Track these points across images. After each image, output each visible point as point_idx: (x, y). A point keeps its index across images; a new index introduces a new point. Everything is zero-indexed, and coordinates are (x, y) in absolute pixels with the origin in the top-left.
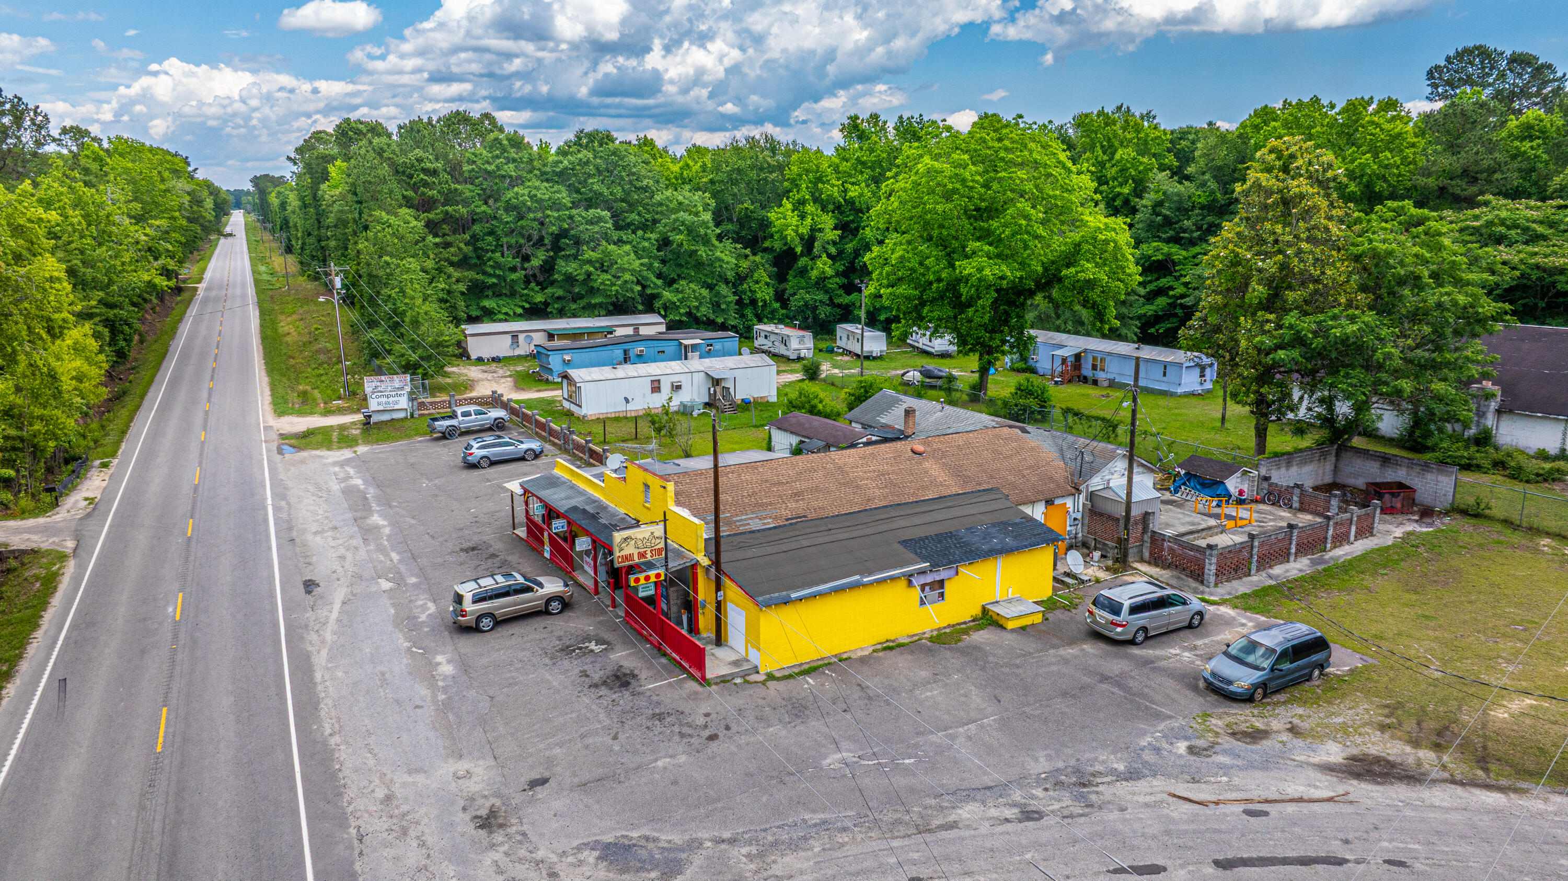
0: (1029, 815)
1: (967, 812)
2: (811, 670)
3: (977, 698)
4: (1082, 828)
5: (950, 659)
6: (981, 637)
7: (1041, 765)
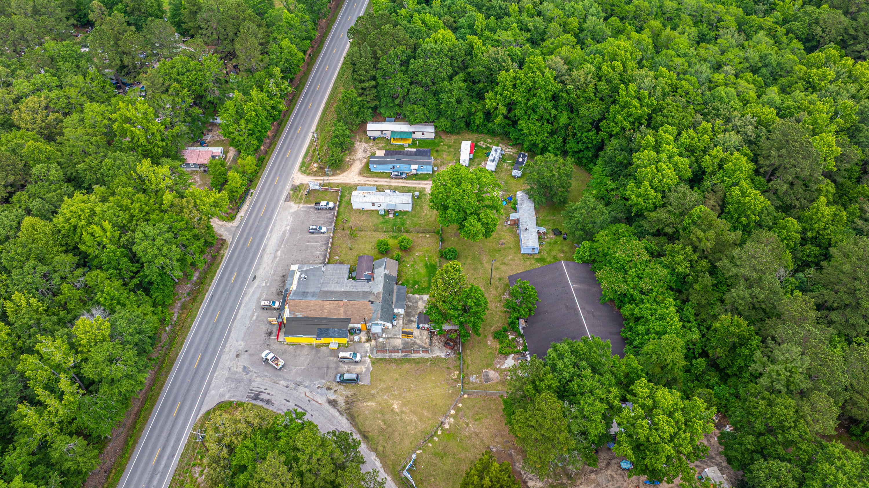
0: (287, 387)
1: (282, 382)
2: (293, 345)
3: (306, 363)
4: (290, 392)
5: (314, 352)
6: (324, 348)
7: (298, 379)
